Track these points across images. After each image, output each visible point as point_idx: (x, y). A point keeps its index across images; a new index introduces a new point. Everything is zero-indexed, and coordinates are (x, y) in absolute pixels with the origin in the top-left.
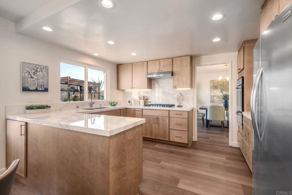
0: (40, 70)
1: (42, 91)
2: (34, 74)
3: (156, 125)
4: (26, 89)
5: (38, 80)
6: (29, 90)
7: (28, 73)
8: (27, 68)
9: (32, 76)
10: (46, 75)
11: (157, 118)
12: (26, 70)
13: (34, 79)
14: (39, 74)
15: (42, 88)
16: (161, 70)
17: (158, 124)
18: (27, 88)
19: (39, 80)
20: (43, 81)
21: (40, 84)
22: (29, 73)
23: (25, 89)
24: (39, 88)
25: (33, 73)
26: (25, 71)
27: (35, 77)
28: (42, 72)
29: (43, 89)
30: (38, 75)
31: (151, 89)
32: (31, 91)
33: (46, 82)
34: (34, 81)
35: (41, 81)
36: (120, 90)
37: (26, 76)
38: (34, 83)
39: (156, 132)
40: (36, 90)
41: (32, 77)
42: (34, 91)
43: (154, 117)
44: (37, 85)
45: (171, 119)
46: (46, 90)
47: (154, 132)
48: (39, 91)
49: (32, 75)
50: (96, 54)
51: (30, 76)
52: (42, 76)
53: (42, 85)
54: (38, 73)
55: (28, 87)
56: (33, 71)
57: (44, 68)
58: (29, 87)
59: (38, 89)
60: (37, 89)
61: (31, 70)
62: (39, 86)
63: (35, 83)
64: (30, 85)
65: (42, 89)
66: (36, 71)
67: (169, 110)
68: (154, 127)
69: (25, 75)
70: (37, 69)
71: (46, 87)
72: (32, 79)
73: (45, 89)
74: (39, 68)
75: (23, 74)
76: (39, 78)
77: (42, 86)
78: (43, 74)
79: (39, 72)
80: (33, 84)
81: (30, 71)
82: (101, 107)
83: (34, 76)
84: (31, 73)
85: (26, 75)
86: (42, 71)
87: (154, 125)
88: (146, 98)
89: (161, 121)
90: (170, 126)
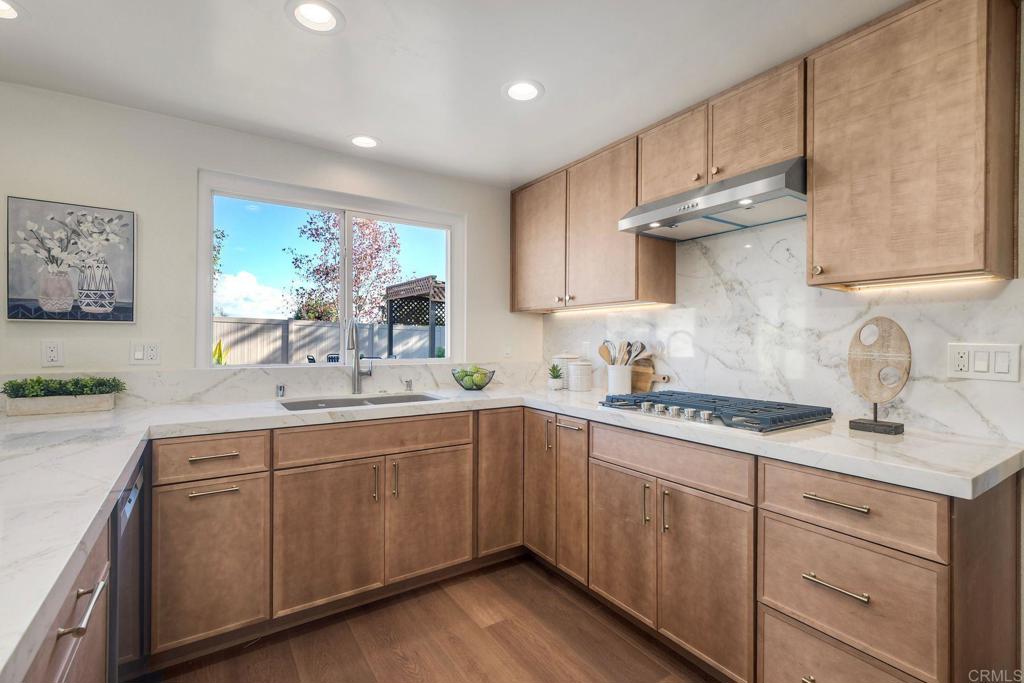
0: (95, 230)
1: (104, 317)
2: (65, 245)
3: (665, 543)
4: (29, 310)
5: (82, 272)
6: (38, 314)
7: (35, 242)
8: (32, 220)
9: (53, 253)
10: (122, 247)
11: (672, 499)
12: (24, 229)
13: (63, 268)
14: (89, 245)
15: (102, 306)
16: (719, 171)
17: (678, 536)
18: (29, 305)
19: (88, 272)
20: (107, 273)
21: (93, 288)
22: (42, 241)
23: (22, 310)
24: (88, 305)
25: (61, 240)
26: (22, 235)
27: (69, 258)
28: (104, 236)
29: (109, 309)
30: (81, 248)
31: (673, 301)
32: (51, 316)
33: (120, 279)
34: (66, 273)
35: (98, 273)
36: (520, 311)
37: (25, 255)
38: (64, 285)
39: (667, 592)
40: (76, 314)
41: (53, 260)
42: (62, 316)
43: (653, 487)
44: (76, 292)
45: (772, 530)
46: (124, 313)
47: (652, 584)
48: (86, 316)
49: (56, 252)
50: (364, 142)
51: (43, 254)
52: (101, 255)
53: (105, 294)
54: (81, 242)
55: (37, 300)
56: (60, 234)
57: (111, 220)
58: (41, 303)
59: (85, 309)
60: (76, 308)
61: (50, 231)
62: (87, 296)
63: (69, 284)
64: (46, 294)
65: (101, 310)
66: (74, 232)
67: (756, 457)
68: (652, 556)
69: (23, 252)
70: (79, 223)
71: (121, 299)
72: (52, 268)
73: (116, 309)
74: (90, 218)
75: (12, 248)
76: (90, 261)
77: (102, 297)
78: (106, 243)
79: (91, 235)
80: (61, 289)
81: (43, 233)
82: (409, 393)
83: (63, 255)
84: (49, 244)
85: (28, 250)
86: (101, 233)
87: (651, 540)
88: (644, 355)
89: (695, 525)
90: (767, 581)
